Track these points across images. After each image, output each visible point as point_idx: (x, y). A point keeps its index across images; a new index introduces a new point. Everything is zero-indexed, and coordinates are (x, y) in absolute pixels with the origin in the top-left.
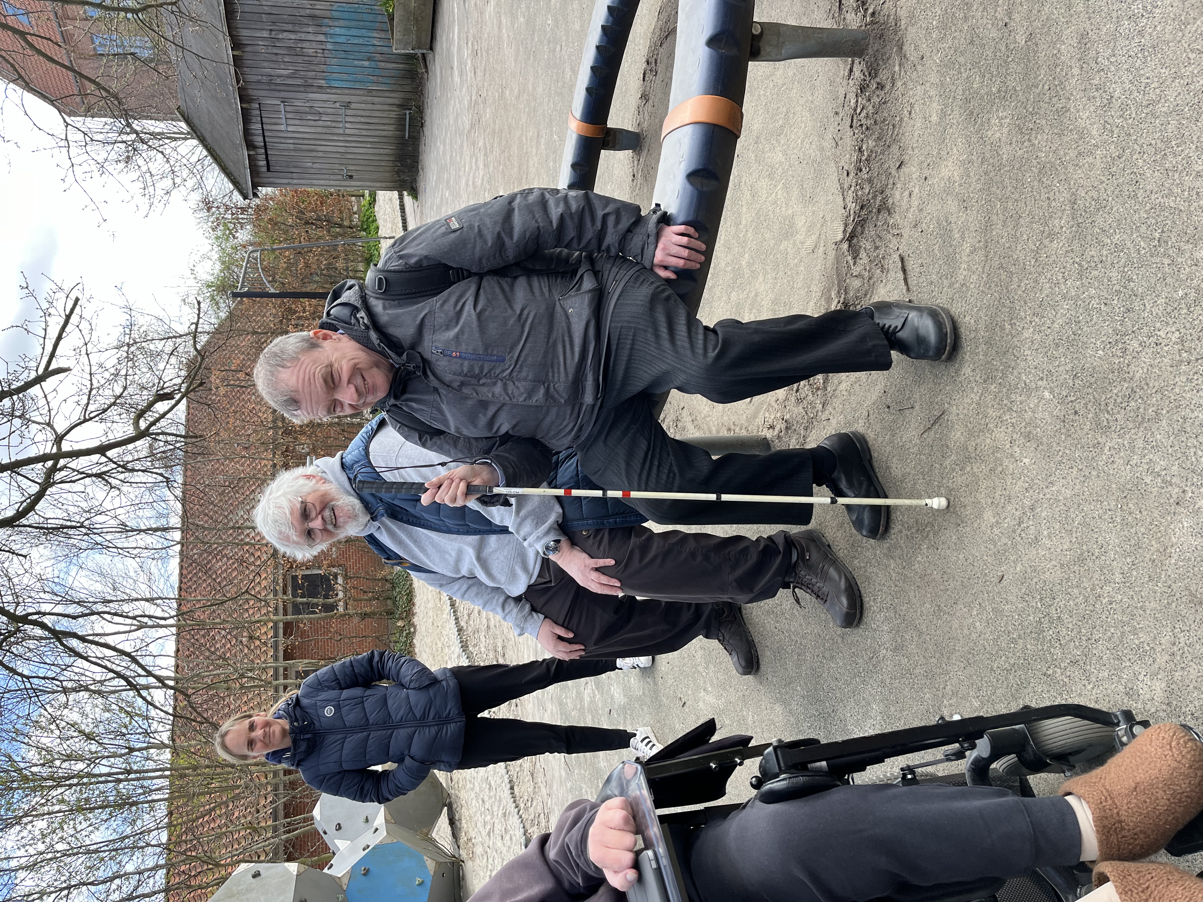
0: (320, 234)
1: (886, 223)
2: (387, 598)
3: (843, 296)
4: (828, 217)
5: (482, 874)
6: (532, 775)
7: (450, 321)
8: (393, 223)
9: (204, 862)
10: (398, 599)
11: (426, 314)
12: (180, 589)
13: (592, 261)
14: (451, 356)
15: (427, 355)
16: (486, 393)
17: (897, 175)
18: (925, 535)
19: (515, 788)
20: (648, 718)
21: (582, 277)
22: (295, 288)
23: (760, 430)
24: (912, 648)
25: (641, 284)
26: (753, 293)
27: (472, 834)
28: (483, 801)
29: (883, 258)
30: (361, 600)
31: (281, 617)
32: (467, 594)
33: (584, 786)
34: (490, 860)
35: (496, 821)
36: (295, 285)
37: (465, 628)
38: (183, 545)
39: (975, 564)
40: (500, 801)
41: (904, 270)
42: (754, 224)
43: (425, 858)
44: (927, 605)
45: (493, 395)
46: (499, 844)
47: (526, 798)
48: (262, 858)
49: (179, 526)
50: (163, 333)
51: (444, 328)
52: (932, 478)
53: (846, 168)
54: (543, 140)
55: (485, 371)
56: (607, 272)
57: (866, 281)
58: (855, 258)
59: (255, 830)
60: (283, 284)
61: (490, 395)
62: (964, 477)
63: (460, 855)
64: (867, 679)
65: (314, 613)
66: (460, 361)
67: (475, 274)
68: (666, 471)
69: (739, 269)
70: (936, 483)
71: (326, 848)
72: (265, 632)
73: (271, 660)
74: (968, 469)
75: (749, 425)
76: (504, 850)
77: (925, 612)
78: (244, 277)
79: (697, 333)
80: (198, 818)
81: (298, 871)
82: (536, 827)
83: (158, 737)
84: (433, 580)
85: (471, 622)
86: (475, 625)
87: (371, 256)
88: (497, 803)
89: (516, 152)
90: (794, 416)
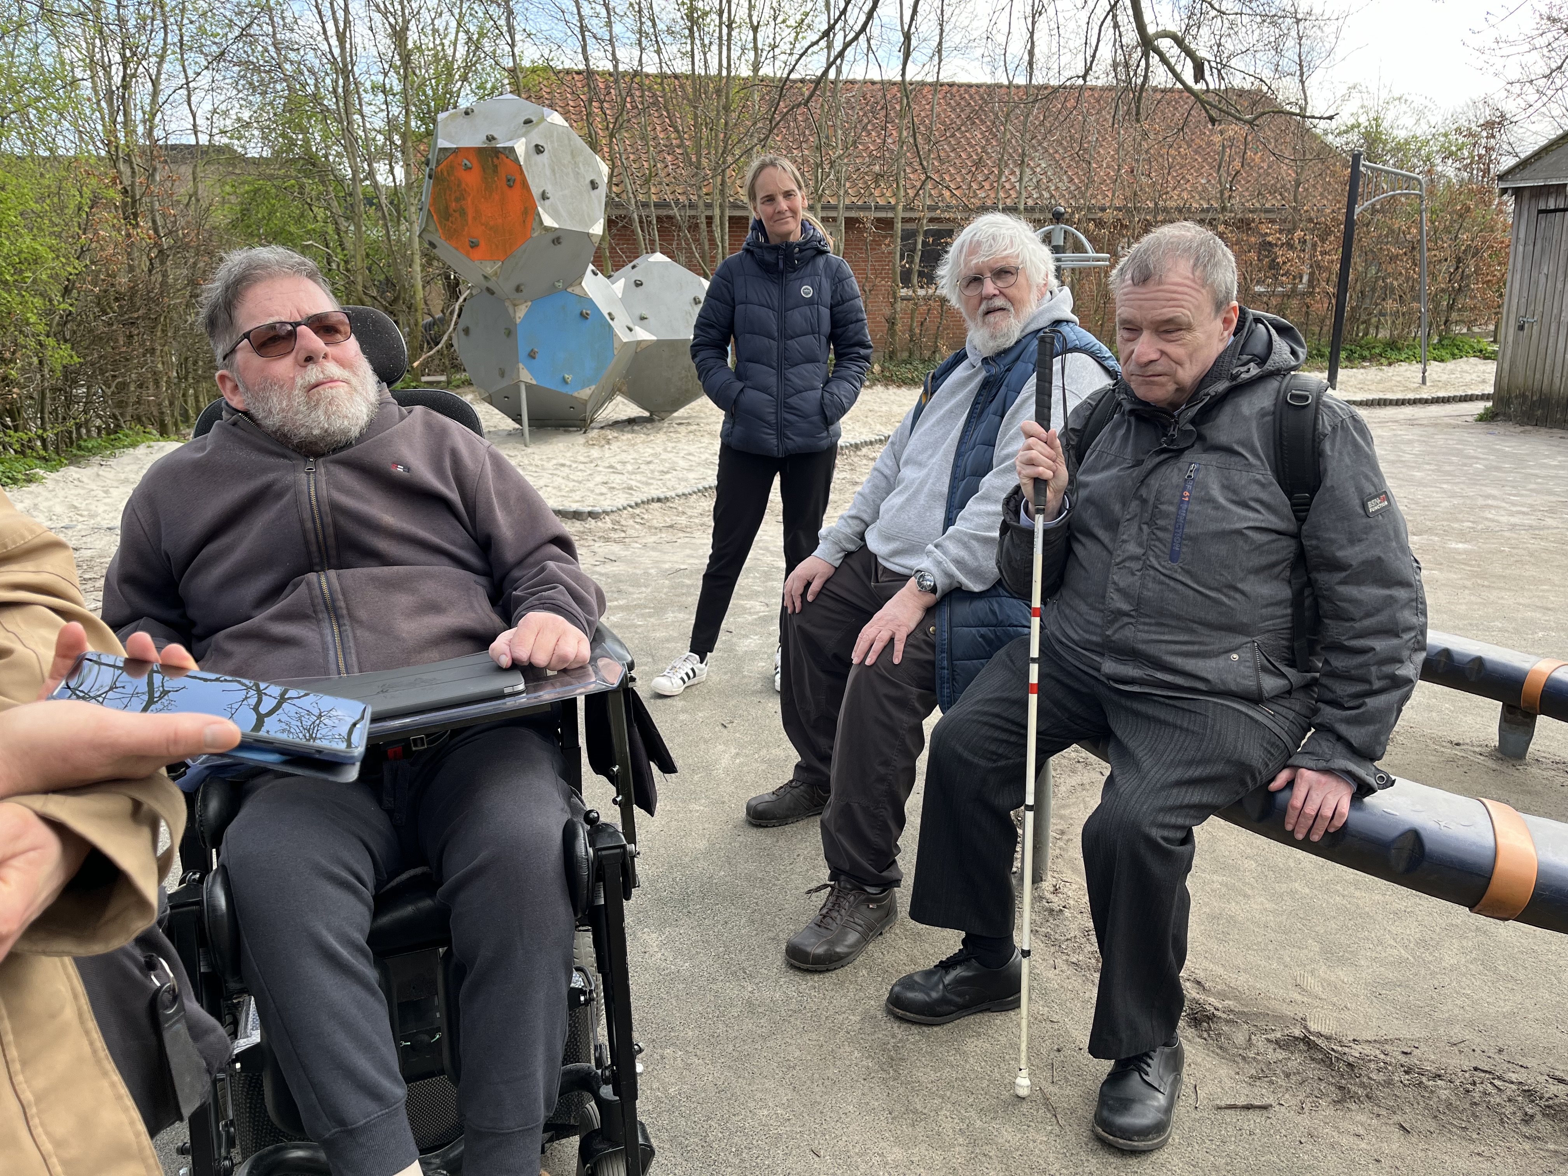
0: (1440, 278)
1: (1323, 1095)
2: (911, 354)
3: (1224, 1016)
4: (1346, 1015)
5: (569, 454)
6: (671, 526)
7: (1234, 492)
8: (1446, 384)
9: (617, 119)
10: (908, 366)
11: (1247, 459)
12: (951, 85)
13: (1307, 687)
14: (1185, 489)
15: (1187, 456)
16: (1128, 531)
17: (1391, 1122)
18: (885, 1067)
19: (659, 504)
20: (715, 678)
21: (1283, 675)
22: (1360, 240)
23: (1055, 875)
24: (748, 1025)
25: (1266, 749)
26: (1250, 892)
27: (615, 446)
28: (649, 463)
29: (1271, 1082)
30: (912, 319)
31: (901, 214)
32: (879, 475)
33: (649, 590)
34: (581, 467)
35: (624, 478)
36: (1364, 239)
37: (859, 453)
38: (1008, 87)
39: (839, 1124)
40: (648, 484)
41: (1248, 1107)
42: (1353, 908)
43: (593, 387)
44: (797, 1054)
45: (1124, 541)
46: (599, 479)
47: (646, 517)
48: (614, 189)
49: (1034, 82)
50: (1309, 59)
51: (1225, 482)
52: (955, 1091)
53: (1416, 1052)
54: (1538, 615)
55: (1160, 534)
56: (1288, 705)
57: (1241, 1052)
58: (1277, 1042)
59: (647, 181)
60: (1368, 225)
61: (1125, 537)
62: (950, 1132)
63: (593, 428)
64: (720, 961)
65: (902, 258)
66: (1176, 500)
67: (1300, 528)
68: (1000, 751)
69: (1289, 876)
70: (948, 1094)
71: (618, 267)
72: (883, 195)
73: (847, 202)
74: (961, 1140)
75: (1064, 860)
76: (591, 485)
77: (789, 1049)
78: (1382, 170)
79: (1186, 816)
80: (668, 111)
81: (593, 235)
82: (611, 526)
83: (767, 61)
84: (902, 434)
85: (865, 462)
86: (860, 466)
87: (1399, 349)
88: (644, 479)
89: (1528, 574)
90: (1067, 923)
